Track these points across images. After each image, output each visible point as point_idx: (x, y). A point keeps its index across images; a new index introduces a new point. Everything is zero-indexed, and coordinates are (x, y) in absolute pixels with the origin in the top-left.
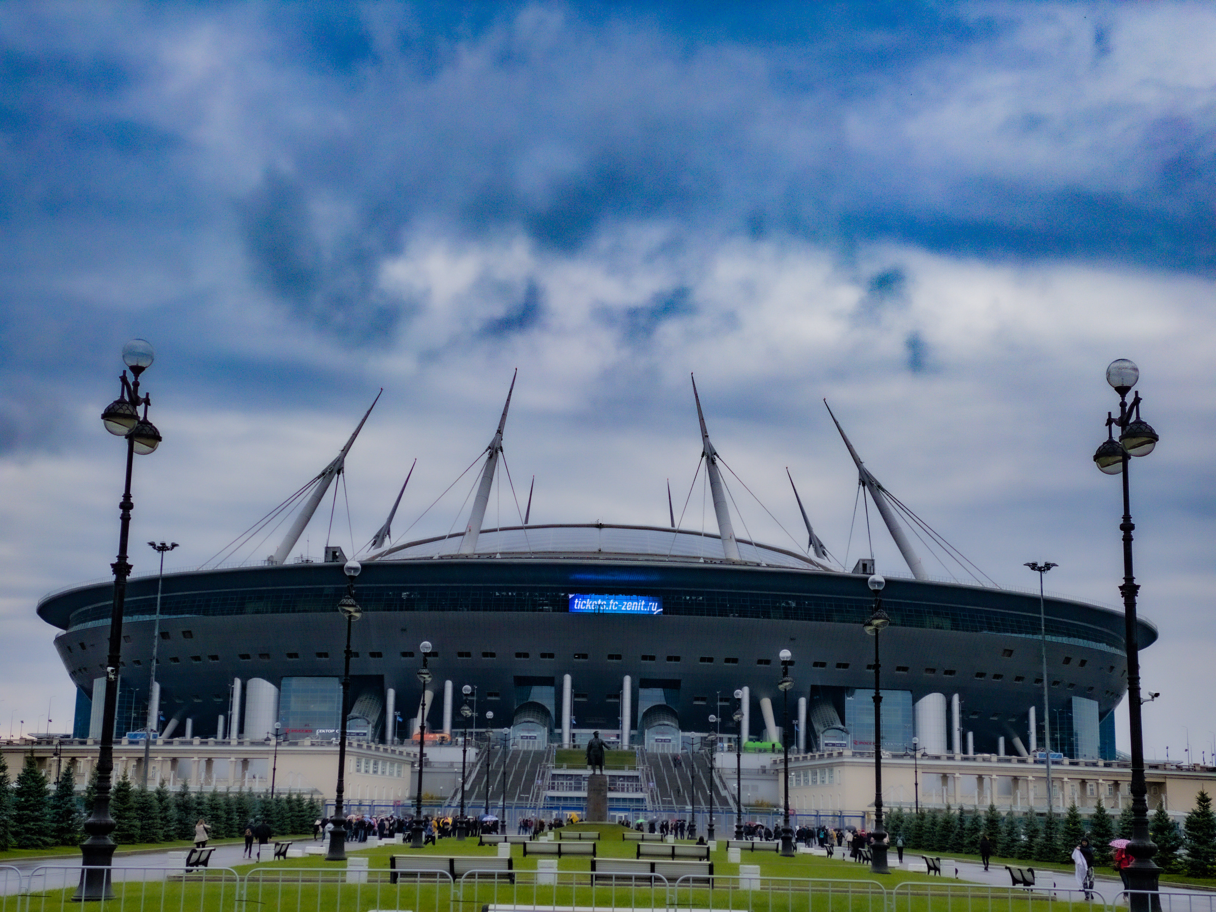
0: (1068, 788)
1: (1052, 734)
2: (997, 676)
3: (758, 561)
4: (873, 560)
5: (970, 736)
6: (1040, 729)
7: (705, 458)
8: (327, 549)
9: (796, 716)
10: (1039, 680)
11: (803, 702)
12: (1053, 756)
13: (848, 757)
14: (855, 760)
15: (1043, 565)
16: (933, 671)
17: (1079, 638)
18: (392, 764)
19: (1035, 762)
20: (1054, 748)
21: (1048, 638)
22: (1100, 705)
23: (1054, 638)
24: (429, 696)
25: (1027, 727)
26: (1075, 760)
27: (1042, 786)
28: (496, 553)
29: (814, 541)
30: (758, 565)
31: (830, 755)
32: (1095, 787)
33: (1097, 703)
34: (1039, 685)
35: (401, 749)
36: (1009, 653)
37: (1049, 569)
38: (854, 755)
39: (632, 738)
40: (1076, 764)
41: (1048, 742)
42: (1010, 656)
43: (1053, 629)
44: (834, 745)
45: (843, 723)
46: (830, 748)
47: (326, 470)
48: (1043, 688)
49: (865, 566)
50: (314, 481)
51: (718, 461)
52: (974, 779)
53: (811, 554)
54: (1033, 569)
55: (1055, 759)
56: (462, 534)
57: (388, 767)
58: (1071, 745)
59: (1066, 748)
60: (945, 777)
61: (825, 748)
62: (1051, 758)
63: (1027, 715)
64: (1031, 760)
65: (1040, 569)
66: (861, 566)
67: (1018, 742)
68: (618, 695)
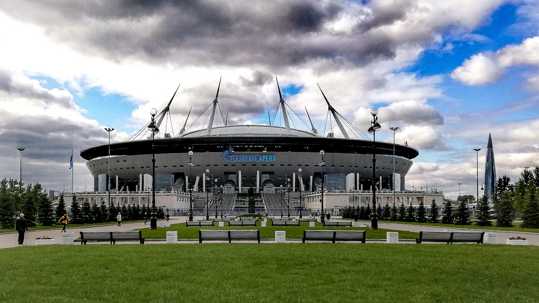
0: (393, 200)
4: (333, 134)
5: (362, 185)
7: (281, 103)
8: (165, 134)
9: (309, 182)
10: (383, 168)
11: (311, 177)
12: (386, 191)
16: (351, 166)
20: (387, 188)
22: (401, 175)
23: (388, 155)
24: (198, 178)
25: (379, 183)
28: (217, 135)
29: (313, 128)
39: (260, 190)
45: (323, 183)
47: (164, 110)
50: (161, 113)
51: (285, 104)
53: (313, 133)
56: (206, 130)
58: (392, 187)
63: (379, 179)
64: (382, 192)
66: (329, 135)
67: (376, 187)
68: (255, 177)
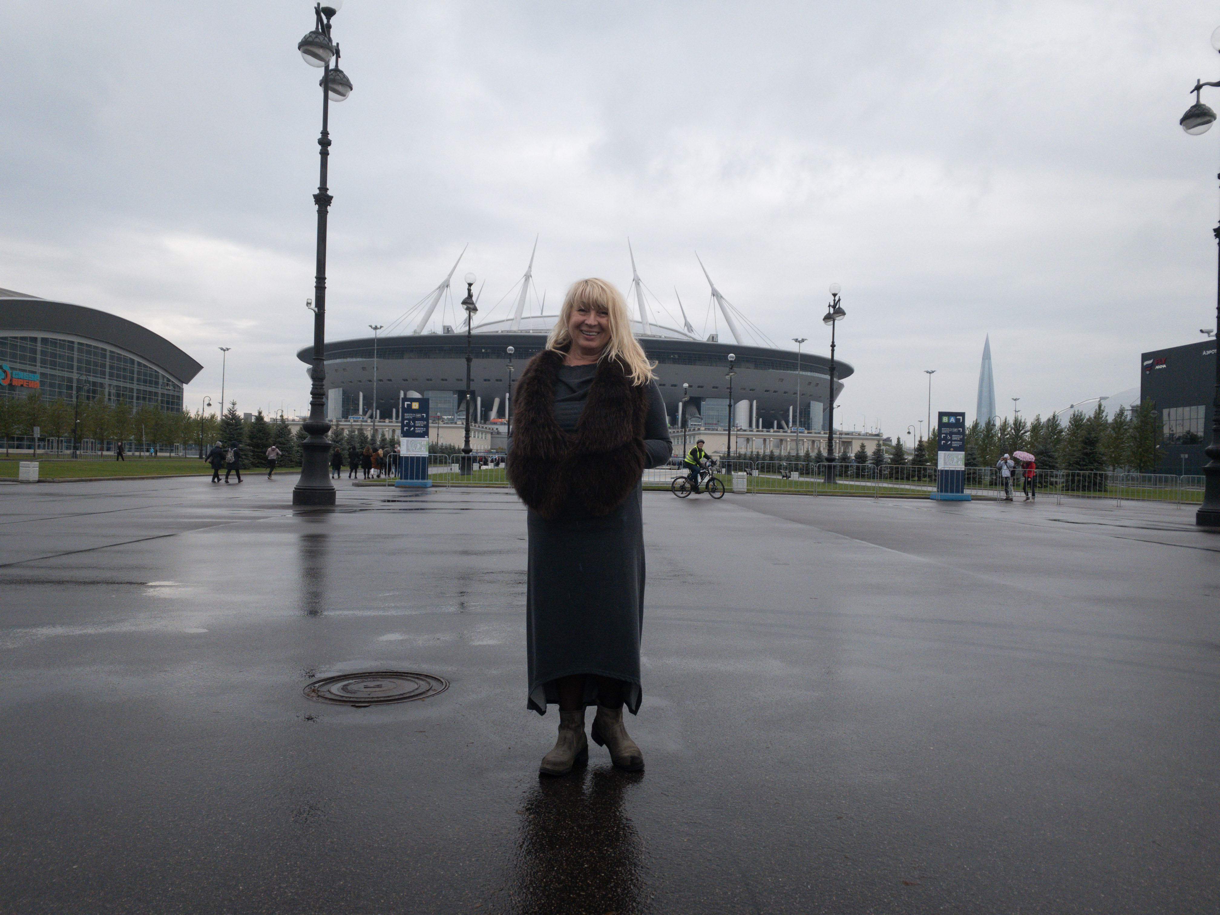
0: (806, 445)
1: (800, 419)
2: (775, 392)
3: (660, 335)
4: (717, 335)
5: (761, 420)
6: (794, 417)
7: (634, 282)
8: (444, 327)
9: (677, 411)
10: (795, 393)
11: (681, 404)
12: (800, 429)
13: (702, 430)
14: (706, 432)
15: (801, 340)
16: (744, 389)
17: (816, 372)
18: (482, 434)
19: (791, 432)
20: (801, 425)
21: (801, 373)
22: (823, 405)
23: (804, 372)
24: (497, 401)
25: (788, 416)
26: (810, 431)
27: (794, 443)
28: (530, 330)
29: (687, 324)
30: (660, 337)
31: (694, 430)
32: (819, 444)
33: (822, 404)
34: (795, 396)
35: (485, 426)
36: (782, 380)
37: (803, 341)
38: (705, 429)
40: (811, 433)
41: (798, 423)
42: (782, 381)
43: (804, 368)
44: (695, 425)
45: (700, 414)
46: (693, 426)
47: (441, 285)
48: (797, 397)
49: (713, 337)
50: (434, 291)
51: (641, 284)
52: (761, 441)
53: (686, 331)
54: (796, 341)
55: (800, 431)
56: (512, 320)
57: (480, 434)
58: (809, 424)
59: (806, 426)
60: (748, 440)
61: (691, 426)
62: (799, 430)
63: (788, 410)
64: (789, 431)
65: (799, 342)
66: (711, 338)
67: (783, 423)
